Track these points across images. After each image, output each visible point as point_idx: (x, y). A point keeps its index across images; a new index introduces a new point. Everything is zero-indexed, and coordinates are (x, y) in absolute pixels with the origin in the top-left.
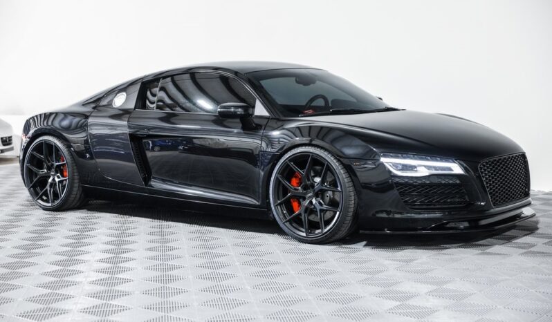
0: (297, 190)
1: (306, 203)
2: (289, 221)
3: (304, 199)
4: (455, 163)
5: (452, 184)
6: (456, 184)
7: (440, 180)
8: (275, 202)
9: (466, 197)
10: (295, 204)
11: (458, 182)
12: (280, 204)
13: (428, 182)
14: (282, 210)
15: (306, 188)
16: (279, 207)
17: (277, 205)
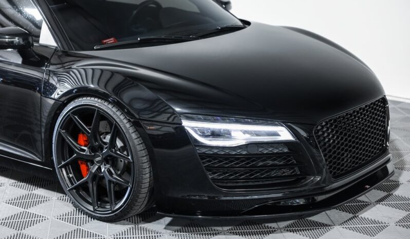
0: (84, 151)
1: (94, 169)
2: (75, 188)
3: (92, 163)
4: (282, 126)
5: (277, 153)
6: (284, 153)
7: (260, 150)
8: (59, 163)
9: (296, 169)
10: (83, 167)
11: (286, 150)
12: (64, 166)
13: (244, 153)
14: (67, 174)
15: (93, 149)
16: (63, 170)
17: (61, 167)
